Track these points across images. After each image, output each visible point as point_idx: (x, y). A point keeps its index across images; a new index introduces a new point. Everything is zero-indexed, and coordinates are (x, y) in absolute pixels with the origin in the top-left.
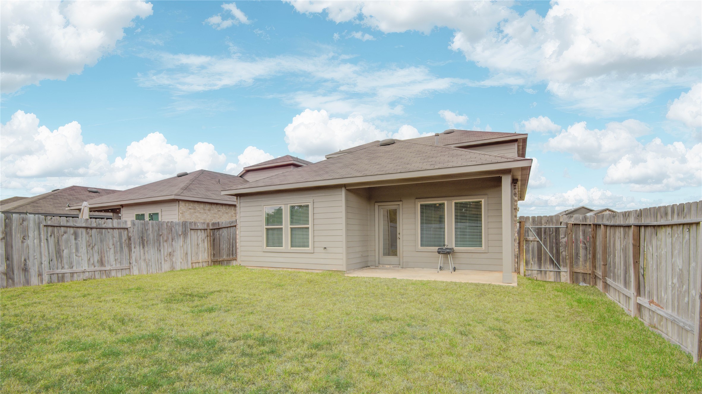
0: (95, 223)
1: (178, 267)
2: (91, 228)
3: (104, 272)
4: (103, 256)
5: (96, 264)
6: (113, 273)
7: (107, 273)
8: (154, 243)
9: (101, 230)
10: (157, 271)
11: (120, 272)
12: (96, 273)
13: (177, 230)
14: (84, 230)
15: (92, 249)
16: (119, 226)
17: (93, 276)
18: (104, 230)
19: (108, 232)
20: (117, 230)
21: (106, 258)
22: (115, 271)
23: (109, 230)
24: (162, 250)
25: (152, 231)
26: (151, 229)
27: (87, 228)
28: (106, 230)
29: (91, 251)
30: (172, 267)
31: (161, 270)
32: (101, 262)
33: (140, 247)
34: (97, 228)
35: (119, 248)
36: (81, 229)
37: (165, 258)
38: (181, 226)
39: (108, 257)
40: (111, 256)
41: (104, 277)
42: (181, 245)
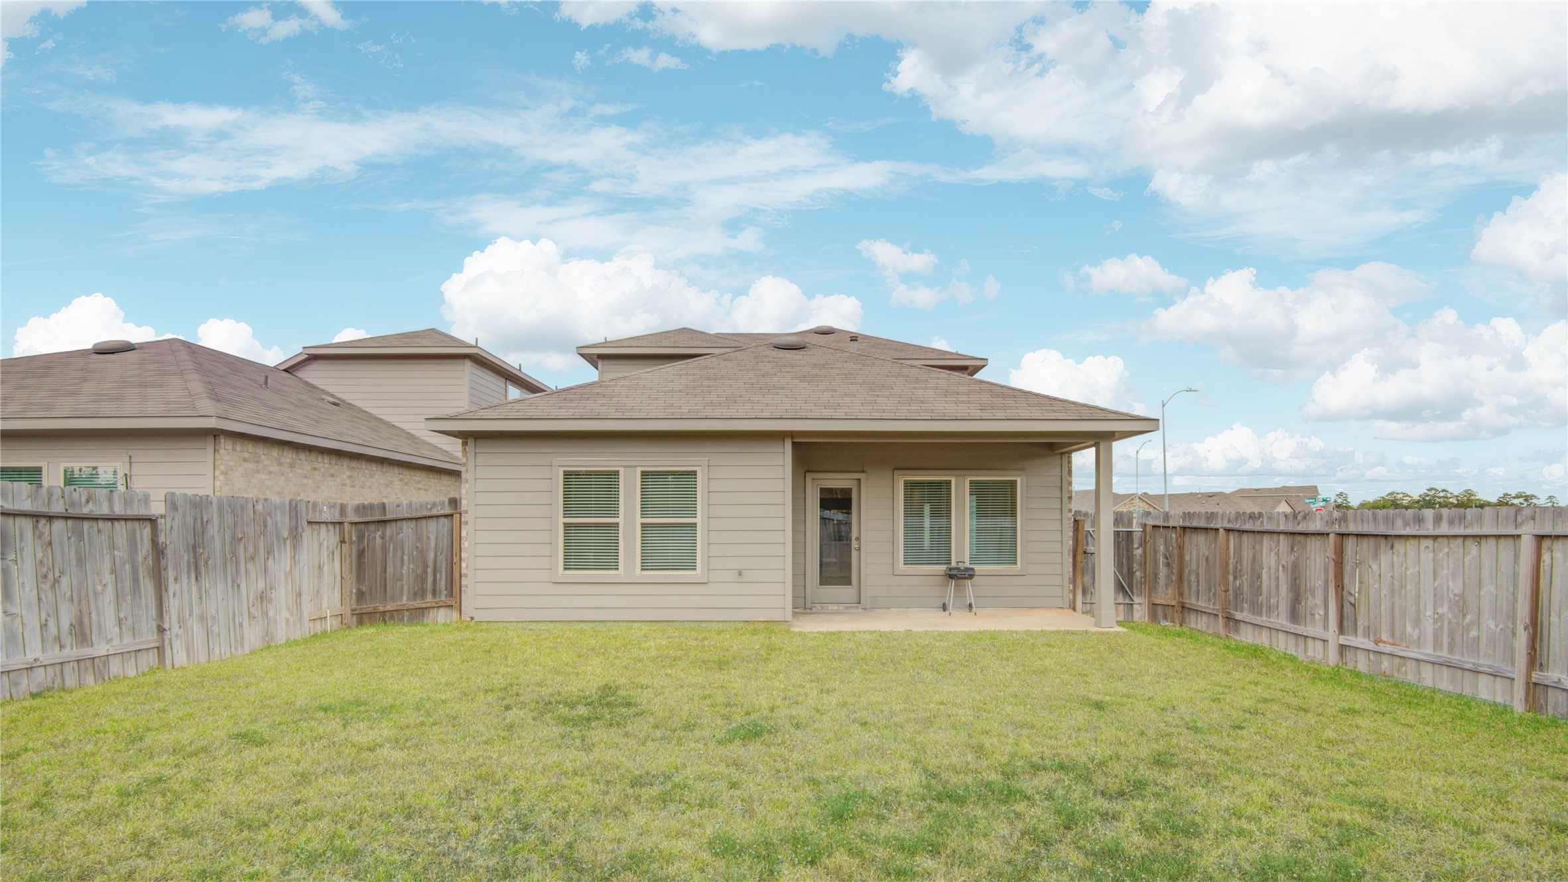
0: (61, 502)
1: (281, 634)
2: (50, 518)
3: (88, 663)
4: (85, 610)
5: (67, 639)
6: (115, 667)
7: (99, 666)
8: (225, 564)
9: (79, 522)
10: (233, 649)
11: (133, 659)
12: (68, 669)
13: (279, 524)
14: (27, 524)
15: (53, 587)
16: (129, 512)
17: (58, 680)
18: (86, 525)
19: (99, 531)
20: (123, 523)
21: (93, 616)
22: (119, 658)
23: (101, 523)
24: (243, 586)
25: (220, 527)
26: (216, 522)
27: (36, 516)
28: (94, 524)
29: (50, 594)
30: (267, 635)
31: (242, 646)
32: (81, 633)
33: (189, 577)
34: (66, 518)
35: (128, 584)
36: (18, 521)
37: (252, 609)
38: (288, 514)
39: (99, 614)
40: (106, 612)
41: (90, 680)
42: (288, 569)
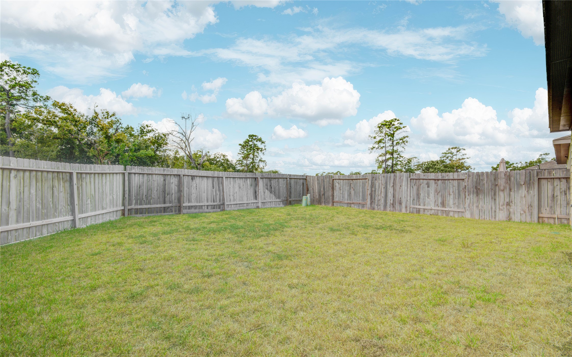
0: (441, 176)
1: (516, 217)
2: (438, 180)
3: (444, 211)
4: (445, 200)
5: (440, 205)
6: (451, 214)
7: (447, 213)
8: (489, 192)
9: (445, 181)
10: (490, 218)
11: (457, 214)
12: (439, 211)
13: (518, 179)
14: (433, 181)
15: (438, 194)
16: (459, 178)
17: (437, 213)
18: (446, 181)
19: (450, 182)
20: (457, 180)
21: (447, 201)
22: (453, 212)
23: (450, 181)
24: (497, 199)
25: (487, 181)
26: (485, 179)
27: (435, 180)
28: (449, 181)
29: (437, 196)
30: (508, 217)
31: (495, 218)
32: (443, 204)
33: (473, 195)
34: (442, 180)
35: (457, 195)
36: (431, 181)
37: (501, 207)
39: (448, 201)
40: (451, 200)
41: (445, 215)
